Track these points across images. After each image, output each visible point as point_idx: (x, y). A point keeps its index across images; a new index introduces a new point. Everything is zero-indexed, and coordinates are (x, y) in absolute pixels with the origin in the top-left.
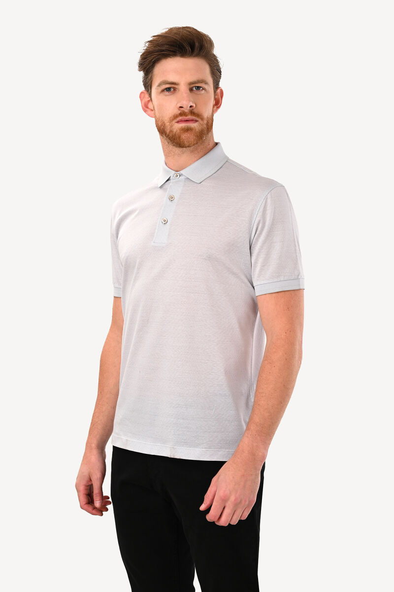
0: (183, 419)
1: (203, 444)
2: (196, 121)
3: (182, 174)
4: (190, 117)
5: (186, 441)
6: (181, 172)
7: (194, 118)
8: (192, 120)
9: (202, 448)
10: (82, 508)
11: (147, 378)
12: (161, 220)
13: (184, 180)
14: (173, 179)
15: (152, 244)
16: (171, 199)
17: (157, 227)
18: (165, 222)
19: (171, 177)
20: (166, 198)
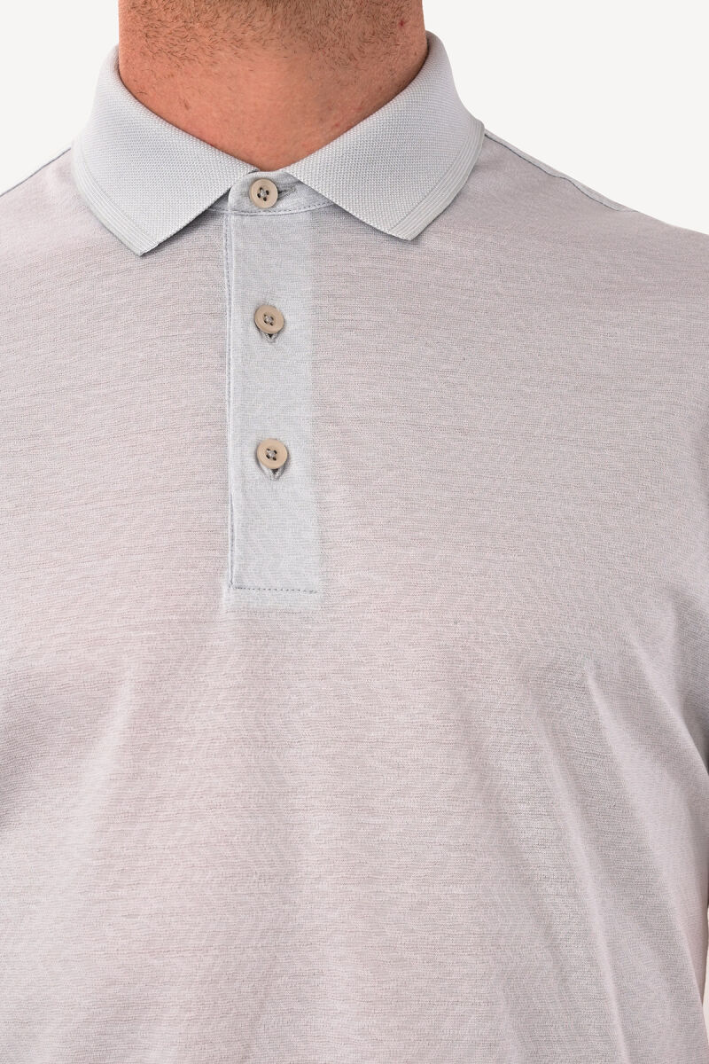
3: (295, 183)
12: (250, 451)
13: (304, 218)
14: (240, 212)
15: (227, 597)
16: (269, 325)
17: (234, 491)
18: (274, 461)
19: (231, 198)
20: (238, 326)
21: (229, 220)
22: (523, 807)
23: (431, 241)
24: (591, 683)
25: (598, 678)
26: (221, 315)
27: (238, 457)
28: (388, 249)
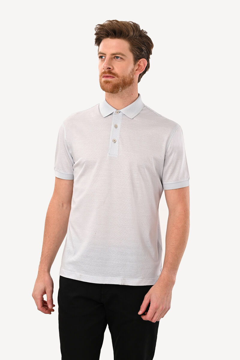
0: (130, 262)
1: (140, 276)
2: (113, 77)
3: (121, 112)
4: (108, 75)
5: (131, 275)
6: (121, 110)
7: (111, 75)
8: (110, 77)
9: (140, 279)
10: (39, 309)
11: (101, 237)
12: (112, 140)
13: (121, 115)
14: (115, 114)
15: (108, 155)
16: (116, 127)
17: (110, 144)
18: (115, 141)
19: (114, 113)
20: (113, 126)
21: (113, 115)
22: (136, 180)
23: (134, 119)
24: (145, 168)
25: (146, 167)
26: (111, 125)
27: (111, 141)
28: (130, 119)
